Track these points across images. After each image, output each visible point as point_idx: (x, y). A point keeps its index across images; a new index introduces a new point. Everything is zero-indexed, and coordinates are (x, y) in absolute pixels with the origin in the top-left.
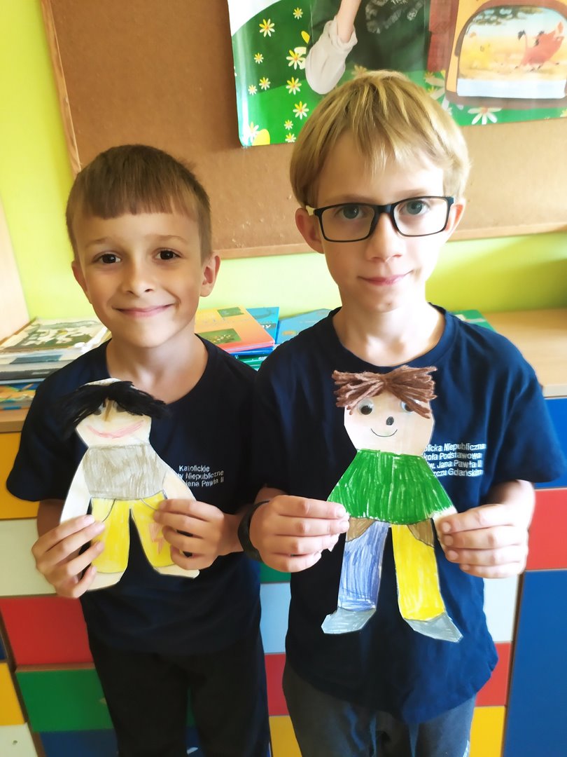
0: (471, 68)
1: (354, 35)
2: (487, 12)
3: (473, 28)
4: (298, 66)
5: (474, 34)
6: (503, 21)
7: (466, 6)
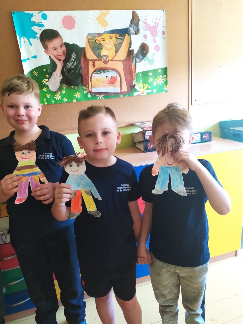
0: (95, 85)
1: (61, 76)
2: (97, 71)
3: (94, 75)
4: (46, 84)
5: (94, 77)
6: (101, 73)
7: (91, 69)
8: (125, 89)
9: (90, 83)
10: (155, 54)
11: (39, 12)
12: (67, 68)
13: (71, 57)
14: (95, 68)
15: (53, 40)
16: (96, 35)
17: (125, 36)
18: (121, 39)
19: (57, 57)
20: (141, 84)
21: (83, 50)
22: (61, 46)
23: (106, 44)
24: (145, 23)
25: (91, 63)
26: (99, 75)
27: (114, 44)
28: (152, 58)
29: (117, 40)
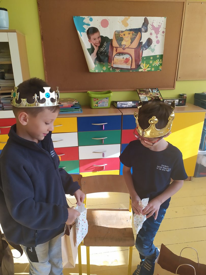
0: (115, 63)
1: (96, 56)
2: (118, 54)
3: (116, 56)
7: (115, 53)
8: (134, 67)
9: (113, 61)
10: (156, 45)
11: (88, 16)
12: (100, 51)
13: (103, 45)
14: (117, 52)
15: (94, 34)
16: (120, 32)
17: (138, 33)
18: (135, 35)
19: (95, 44)
20: (145, 64)
21: (111, 40)
22: (98, 38)
23: (126, 37)
24: (152, 25)
25: (115, 49)
26: (119, 56)
27: (131, 38)
28: (154, 48)
29: (133, 35)
